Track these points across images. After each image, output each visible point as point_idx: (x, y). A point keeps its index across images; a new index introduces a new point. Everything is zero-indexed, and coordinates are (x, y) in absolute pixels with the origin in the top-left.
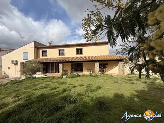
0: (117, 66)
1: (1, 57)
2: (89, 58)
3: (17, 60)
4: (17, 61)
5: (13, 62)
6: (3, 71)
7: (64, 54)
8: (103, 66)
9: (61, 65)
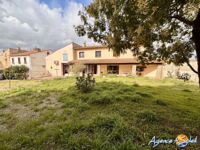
0: (155, 70)
1: (45, 58)
2: (126, 61)
3: (58, 60)
4: (58, 62)
5: (55, 62)
6: (47, 70)
7: (101, 56)
8: (140, 69)
9: (99, 67)
